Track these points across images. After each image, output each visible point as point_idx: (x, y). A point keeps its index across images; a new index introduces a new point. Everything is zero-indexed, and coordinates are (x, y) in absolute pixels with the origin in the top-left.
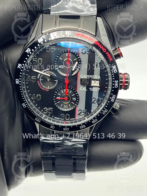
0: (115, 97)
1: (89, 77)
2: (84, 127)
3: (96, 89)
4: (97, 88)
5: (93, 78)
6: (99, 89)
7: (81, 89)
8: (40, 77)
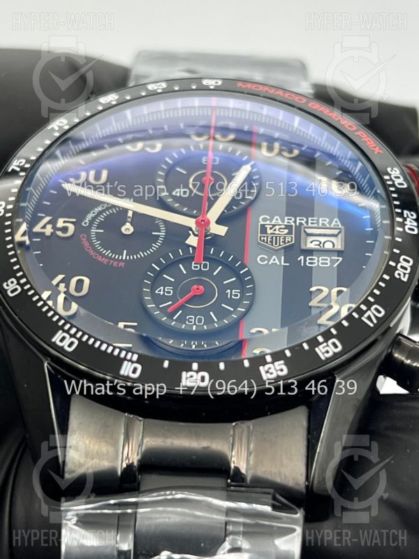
0: (411, 264)
1: (295, 222)
2: (282, 370)
3: (328, 262)
4: (329, 258)
5: (310, 225)
6: (341, 259)
7: (262, 259)
8: (92, 222)
